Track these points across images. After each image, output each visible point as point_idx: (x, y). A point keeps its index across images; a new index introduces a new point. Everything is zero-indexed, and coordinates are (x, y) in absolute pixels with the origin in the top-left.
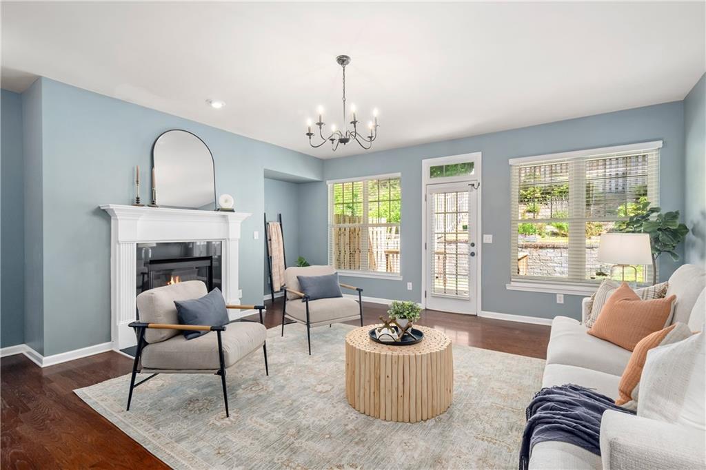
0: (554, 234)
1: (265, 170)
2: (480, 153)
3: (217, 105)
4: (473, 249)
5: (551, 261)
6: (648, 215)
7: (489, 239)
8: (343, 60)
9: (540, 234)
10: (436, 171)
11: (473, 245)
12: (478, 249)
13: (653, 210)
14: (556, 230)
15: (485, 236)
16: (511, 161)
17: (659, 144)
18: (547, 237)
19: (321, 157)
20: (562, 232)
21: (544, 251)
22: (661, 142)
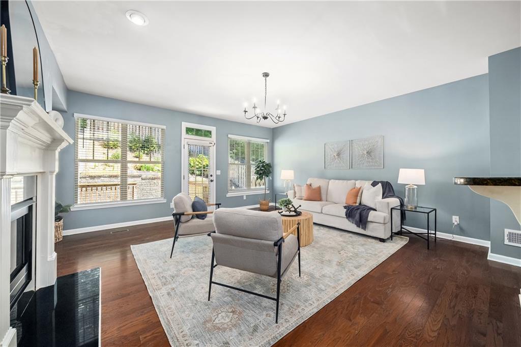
2: (215, 128)
7: (219, 172)
8: (266, 75)
10: (189, 130)
11: (211, 176)
12: (214, 178)
15: (217, 171)
16: (229, 136)
17: (268, 141)
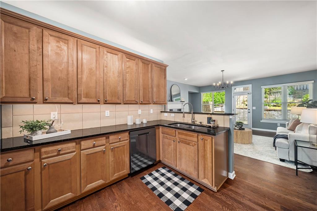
0: (274, 106)
1: (189, 92)
2: (251, 85)
3: (186, 79)
4: (249, 111)
5: (274, 115)
6: (308, 102)
7: (254, 108)
9: (269, 106)
11: (249, 110)
12: (251, 111)
13: (310, 100)
14: (275, 104)
16: (262, 87)
17: (313, 82)
18: (271, 107)
19: (198, 86)
20: (278, 105)
21: (271, 112)
22: (313, 81)
